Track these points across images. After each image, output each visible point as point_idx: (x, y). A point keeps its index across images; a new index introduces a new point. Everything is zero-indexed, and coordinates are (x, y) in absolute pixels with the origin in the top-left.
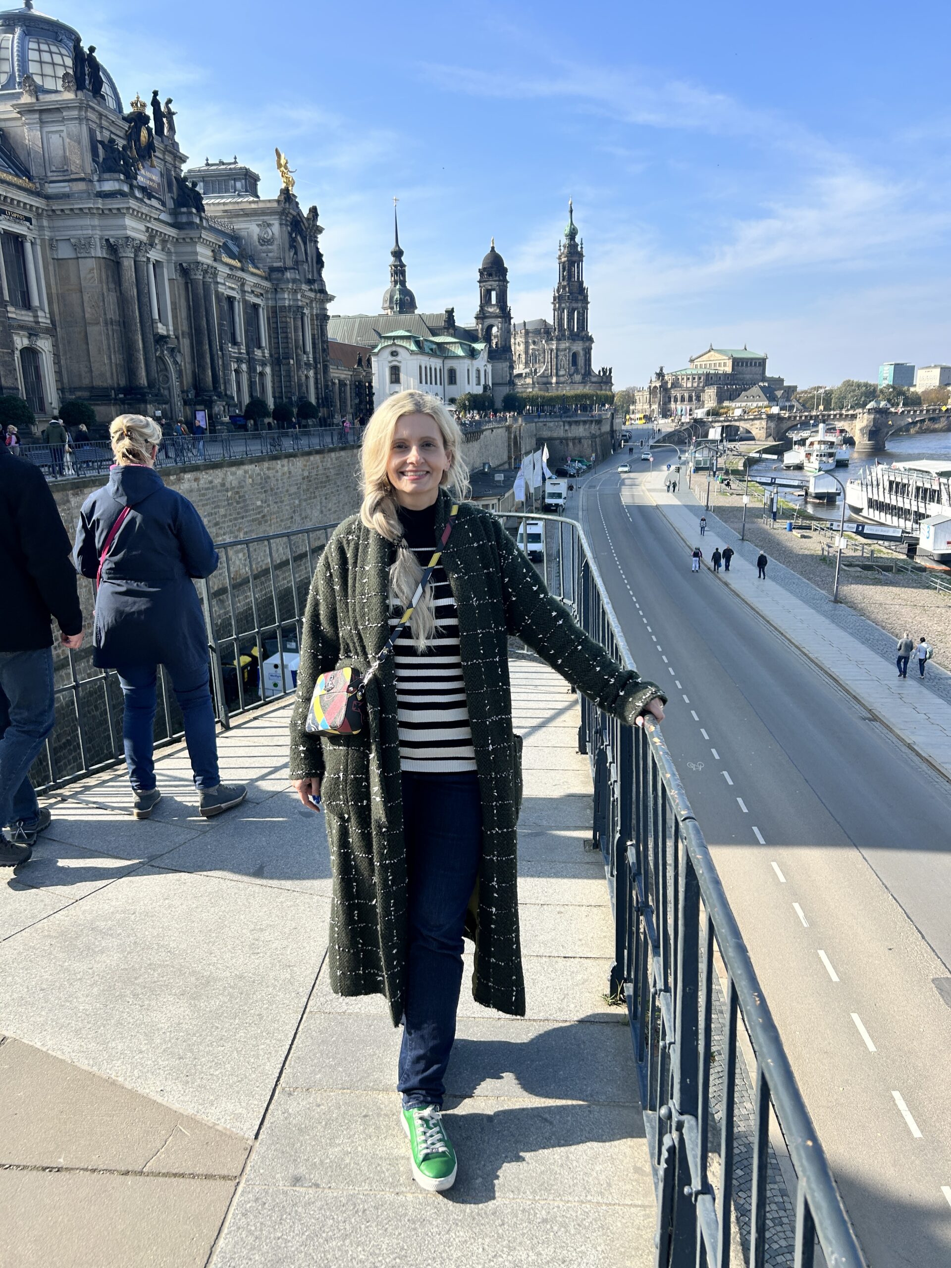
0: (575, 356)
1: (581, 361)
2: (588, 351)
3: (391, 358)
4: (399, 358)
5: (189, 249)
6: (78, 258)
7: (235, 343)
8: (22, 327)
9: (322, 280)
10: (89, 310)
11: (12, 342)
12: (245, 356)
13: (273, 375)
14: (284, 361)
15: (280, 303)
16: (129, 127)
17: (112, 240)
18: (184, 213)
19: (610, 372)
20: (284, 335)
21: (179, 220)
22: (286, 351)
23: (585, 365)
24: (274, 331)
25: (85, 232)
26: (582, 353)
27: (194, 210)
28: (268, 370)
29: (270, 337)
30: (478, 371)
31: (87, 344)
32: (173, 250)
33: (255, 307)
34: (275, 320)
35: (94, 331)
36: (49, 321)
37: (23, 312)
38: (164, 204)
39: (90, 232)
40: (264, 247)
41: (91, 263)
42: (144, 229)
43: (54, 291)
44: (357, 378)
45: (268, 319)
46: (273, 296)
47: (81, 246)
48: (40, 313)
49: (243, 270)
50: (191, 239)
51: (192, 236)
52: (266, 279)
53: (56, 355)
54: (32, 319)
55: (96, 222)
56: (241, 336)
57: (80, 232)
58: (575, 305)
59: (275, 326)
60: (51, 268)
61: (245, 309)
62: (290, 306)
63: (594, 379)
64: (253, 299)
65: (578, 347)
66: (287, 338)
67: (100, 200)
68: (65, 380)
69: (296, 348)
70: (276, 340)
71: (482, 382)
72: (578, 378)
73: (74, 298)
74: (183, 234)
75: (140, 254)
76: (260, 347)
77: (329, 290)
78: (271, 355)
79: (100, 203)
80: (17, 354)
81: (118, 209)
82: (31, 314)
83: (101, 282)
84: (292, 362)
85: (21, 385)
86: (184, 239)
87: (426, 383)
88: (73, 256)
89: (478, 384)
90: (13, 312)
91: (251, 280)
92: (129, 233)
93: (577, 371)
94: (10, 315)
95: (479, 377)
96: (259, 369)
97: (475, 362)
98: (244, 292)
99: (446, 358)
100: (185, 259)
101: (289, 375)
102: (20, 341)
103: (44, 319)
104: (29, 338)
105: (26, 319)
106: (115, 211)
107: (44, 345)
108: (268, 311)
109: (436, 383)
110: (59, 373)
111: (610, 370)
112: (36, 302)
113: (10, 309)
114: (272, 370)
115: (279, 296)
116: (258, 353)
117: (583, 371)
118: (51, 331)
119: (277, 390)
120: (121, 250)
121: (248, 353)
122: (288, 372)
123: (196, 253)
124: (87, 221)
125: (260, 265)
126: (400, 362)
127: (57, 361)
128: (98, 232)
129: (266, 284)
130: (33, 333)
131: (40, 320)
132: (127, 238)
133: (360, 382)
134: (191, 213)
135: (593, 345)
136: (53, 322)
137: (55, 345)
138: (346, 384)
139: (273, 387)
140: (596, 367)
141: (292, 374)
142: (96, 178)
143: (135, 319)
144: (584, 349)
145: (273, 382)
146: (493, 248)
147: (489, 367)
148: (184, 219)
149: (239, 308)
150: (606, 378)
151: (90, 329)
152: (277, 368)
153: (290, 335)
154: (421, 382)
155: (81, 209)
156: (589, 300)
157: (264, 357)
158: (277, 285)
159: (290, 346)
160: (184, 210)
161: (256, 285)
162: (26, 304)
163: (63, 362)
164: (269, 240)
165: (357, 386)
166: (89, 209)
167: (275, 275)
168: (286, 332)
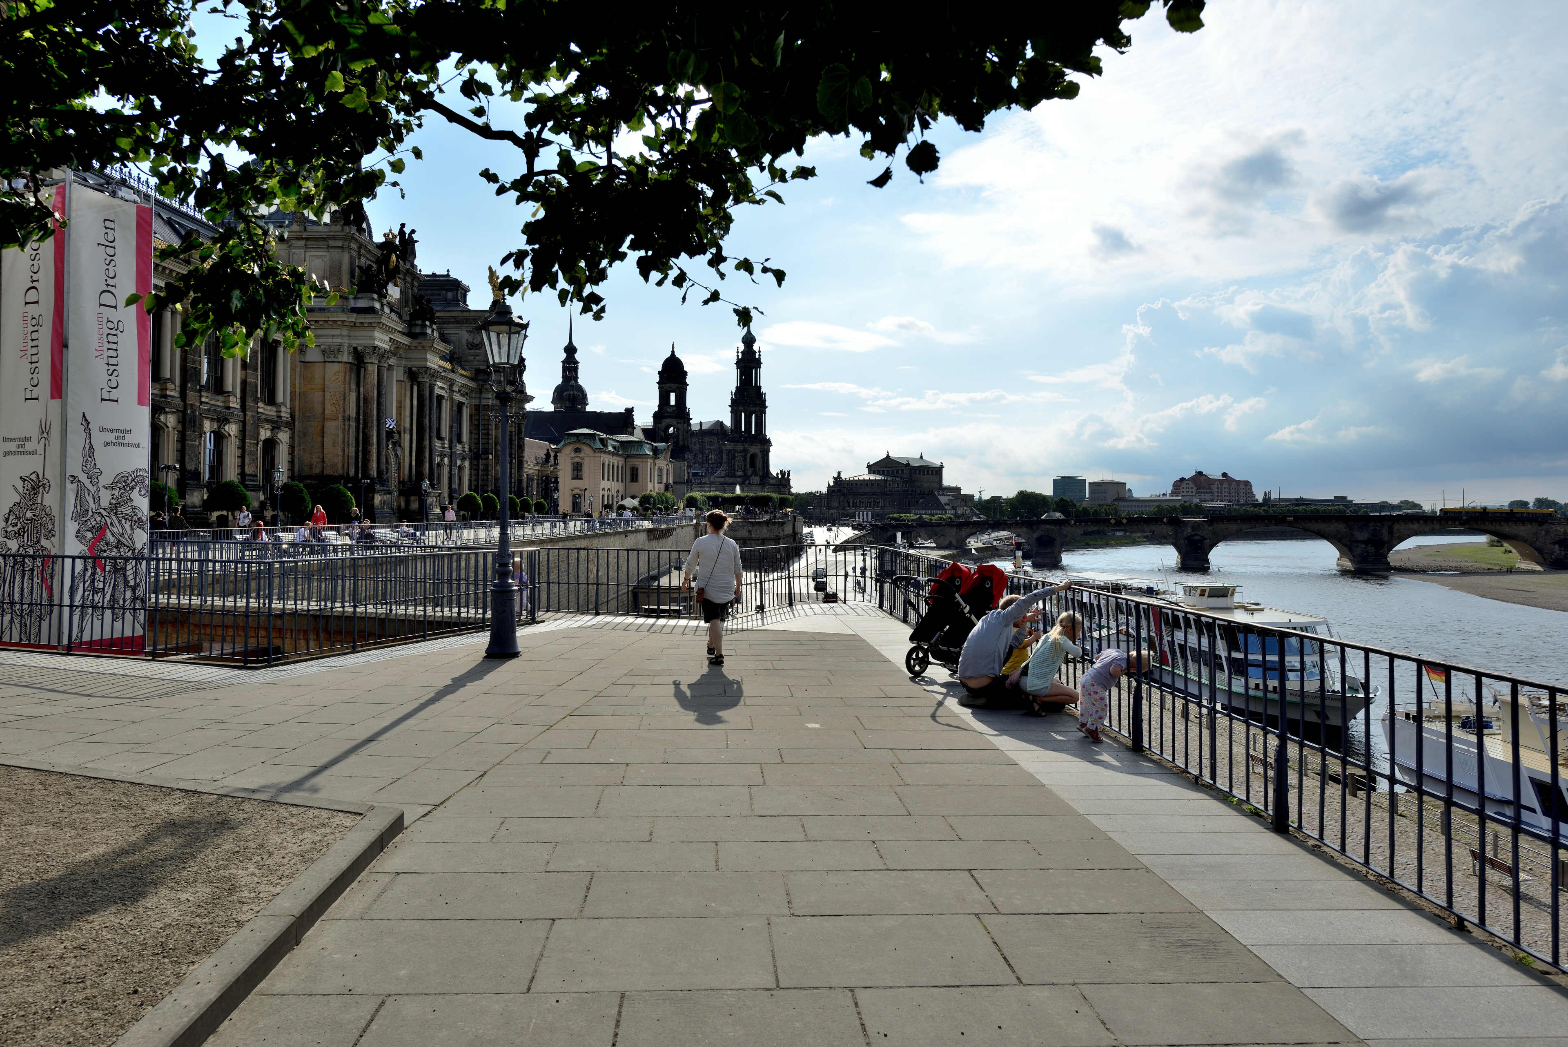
0: (753, 457)
1: (759, 463)
2: (766, 454)
3: (573, 454)
4: (582, 455)
5: (419, 356)
6: (325, 362)
7: (440, 438)
8: (268, 421)
9: (523, 383)
10: (329, 407)
11: (258, 434)
12: (447, 450)
13: (471, 469)
14: (483, 456)
15: (484, 402)
16: (382, 255)
17: (359, 348)
18: (418, 325)
19: (789, 475)
20: (485, 432)
21: (413, 331)
22: (486, 446)
23: (764, 467)
24: (475, 427)
25: (335, 340)
26: (760, 455)
27: (428, 323)
28: (467, 464)
29: (471, 433)
30: (660, 470)
31: (323, 437)
32: (403, 356)
33: (460, 405)
34: (477, 417)
35: (333, 428)
36: (289, 416)
37: (269, 408)
38: (400, 317)
39: (340, 340)
40: (472, 351)
41: (336, 367)
42: (388, 339)
43: (297, 390)
44: (545, 473)
45: (471, 416)
46: (478, 396)
47: (329, 353)
48: (283, 409)
49: (453, 371)
50: (423, 347)
51: (424, 344)
52: (472, 379)
53: (292, 447)
54: (274, 414)
55: (345, 332)
56: (445, 432)
57: (331, 340)
58: (753, 409)
59: (476, 422)
60: (298, 370)
61: (452, 407)
62: (492, 405)
63: (772, 482)
64: (458, 397)
65: (755, 449)
66: (488, 434)
67: (354, 315)
68: (296, 469)
69: (496, 444)
70: (476, 436)
71: (664, 481)
72: (756, 479)
73: (317, 397)
74: (415, 343)
75: (383, 361)
76: (460, 441)
77: (529, 391)
78: (470, 450)
79: (353, 317)
80: (261, 443)
81: (370, 323)
82: (274, 409)
83: (344, 383)
84: (490, 457)
85: (259, 473)
86: (416, 347)
87: (608, 480)
88: (322, 360)
89: (660, 482)
90: (263, 409)
91: (460, 380)
92: (377, 343)
93: (755, 473)
94: (259, 410)
95: (660, 476)
96: (459, 463)
97: (657, 461)
98: (451, 391)
99: (629, 456)
100: (415, 364)
101: (486, 469)
102: (265, 433)
103: (285, 414)
104: (272, 430)
105: (271, 413)
106: (366, 325)
107: (284, 437)
108: (471, 409)
109: (618, 481)
110: (292, 462)
111: (789, 472)
112: (280, 398)
113: (261, 404)
114: (471, 464)
115: (483, 395)
116: (459, 447)
117: (761, 473)
118: (291, 425)
119: (474, 483)
120: (367, 357)
121: (451, 448)
122: (487, 466)
123: (426, 360)
124: (337, 332)
125: (466, 367)
126: (583, 459)
127: (292, 452)
128: (347, 341)
129: (472, 384)
130: (276, 425)
131: (282, 415)
132: (375, 347)
133: (547, 477)
134: (426, 326)
135: (771, 448)
136: (292, 416)
137: (292, 438)
138: (533, 480)
139: (470, 480)
140: (774, 470)
141: (490, 468)
142: (351, 296)
143: (372, 417)
144: (762, 452)
145: (470, 475)
146: (673, 352)
147: (671, 466)
148: (418, 330)
149: (446, 406)
150: (784, 480)
151: (327, 424)
152: (475, 463)
153: (490, 432)
154: (603, 479)
155: (335, 321)
156: (767, 404)
157: (464, 451)
158: (482, 386)
159: (490, 441)
160: (419, 322)
161: (463, 385)
162: (271, 400)
163: (296, 453)
164: (478, 345)
165: (543, 481)
166: (343, 321)
167: (481, 377)
168: (488, 429)
